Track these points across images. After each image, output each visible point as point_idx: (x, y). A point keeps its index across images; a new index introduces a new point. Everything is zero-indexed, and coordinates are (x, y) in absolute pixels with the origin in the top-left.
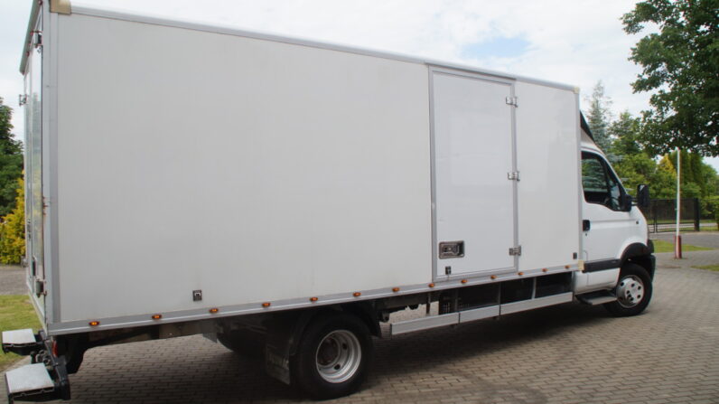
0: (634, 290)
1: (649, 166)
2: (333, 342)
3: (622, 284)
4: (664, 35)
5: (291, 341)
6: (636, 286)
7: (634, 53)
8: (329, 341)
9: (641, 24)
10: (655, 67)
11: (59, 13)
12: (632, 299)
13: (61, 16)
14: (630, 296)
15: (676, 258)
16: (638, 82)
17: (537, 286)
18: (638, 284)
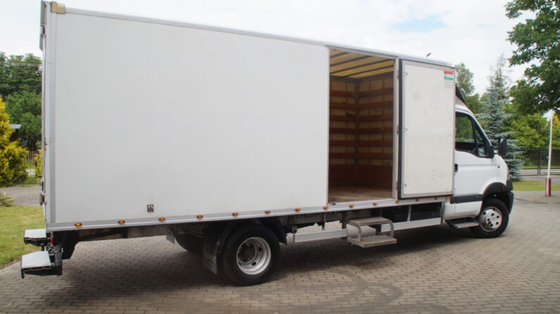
0: (494, 218)
1: (540, 122)
2: (252, 246)
3: (485, 213)
4: (538, 20)
5: (218, 243)
6: (495, 216)
7: (511, 36)
8: (248, 245)
9: (519, 11)
10: (527, 45)
11: (57, 13)
12: (492, 225)
13: (59, 15)
14: (490, 223)
15: (546, 195)
16: (514, 56)
17: (411, 212)
18: (496, 214)
